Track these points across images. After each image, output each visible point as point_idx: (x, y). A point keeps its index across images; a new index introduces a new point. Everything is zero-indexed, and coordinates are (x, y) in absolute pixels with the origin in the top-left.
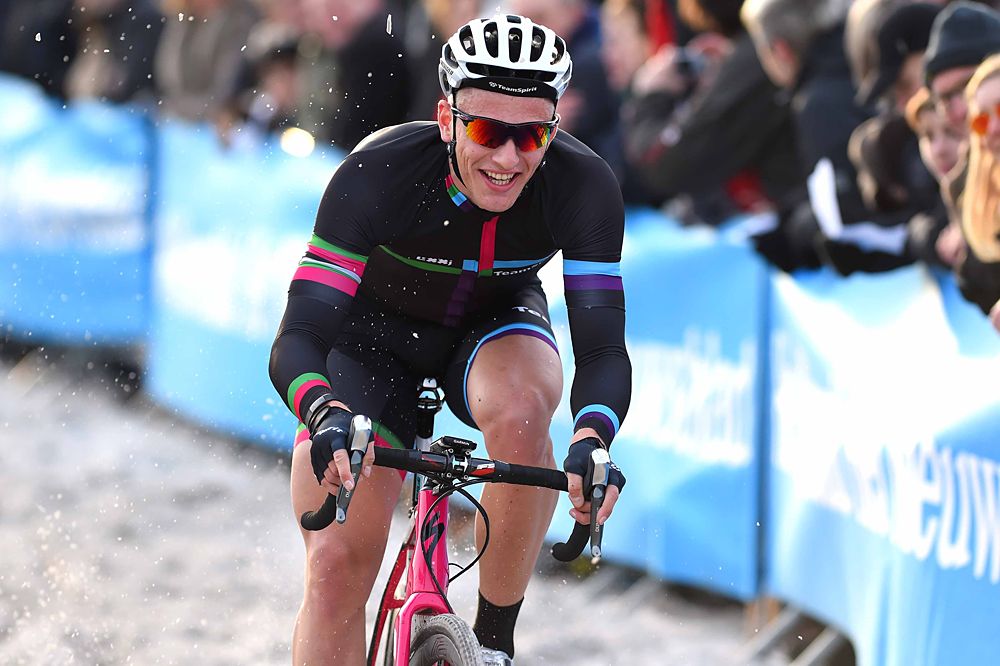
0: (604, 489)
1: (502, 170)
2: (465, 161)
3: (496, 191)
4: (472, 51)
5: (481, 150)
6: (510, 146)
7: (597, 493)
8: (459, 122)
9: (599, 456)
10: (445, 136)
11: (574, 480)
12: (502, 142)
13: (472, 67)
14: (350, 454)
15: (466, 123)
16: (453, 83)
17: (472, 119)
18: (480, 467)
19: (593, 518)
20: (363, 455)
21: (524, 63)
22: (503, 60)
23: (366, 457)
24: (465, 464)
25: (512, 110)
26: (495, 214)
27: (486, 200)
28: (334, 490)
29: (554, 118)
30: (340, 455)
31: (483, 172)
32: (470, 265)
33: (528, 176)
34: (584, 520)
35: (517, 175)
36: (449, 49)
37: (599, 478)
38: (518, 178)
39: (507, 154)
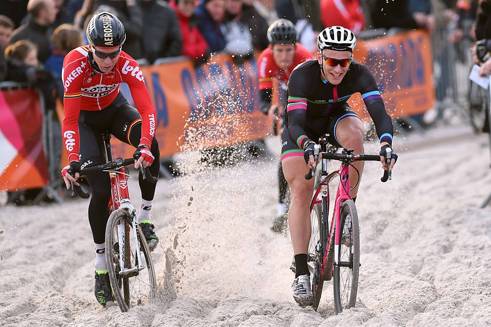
0: (391, 159)
1: (337, 73)
2: (326, 70)
3: (335, 79)
4: (326, 38)
5: (330, 67)
6: (339, 65)
7: (388, 161)
8: (324, 59)
9: (388, 150)
10: (320, 63)
11: (382, 158)
12: (337, 65)
13: (326, 43)
14: (314, 156)
15: (325, 60)
16: (321, 48)
17: (328, 58)
18: (355, 156)
19: (388, 169)
20: (318, 156)
21: (342, 41)
22: (336, 41)
23: (319, 157)
24: (351, 156)
25: (339, 55)
26: (336, 85)
27: (333, 82)
28: (311, 167)
29: (351, 57)
30: (311, 156)
31: (331, 73)
32: (331, 101)
33: (345, 74)
34: (386, 169)
35: (341, 74)
36: (319, 37)
37: (389, 156)
38: (342, 75)
39: (338, 68)
